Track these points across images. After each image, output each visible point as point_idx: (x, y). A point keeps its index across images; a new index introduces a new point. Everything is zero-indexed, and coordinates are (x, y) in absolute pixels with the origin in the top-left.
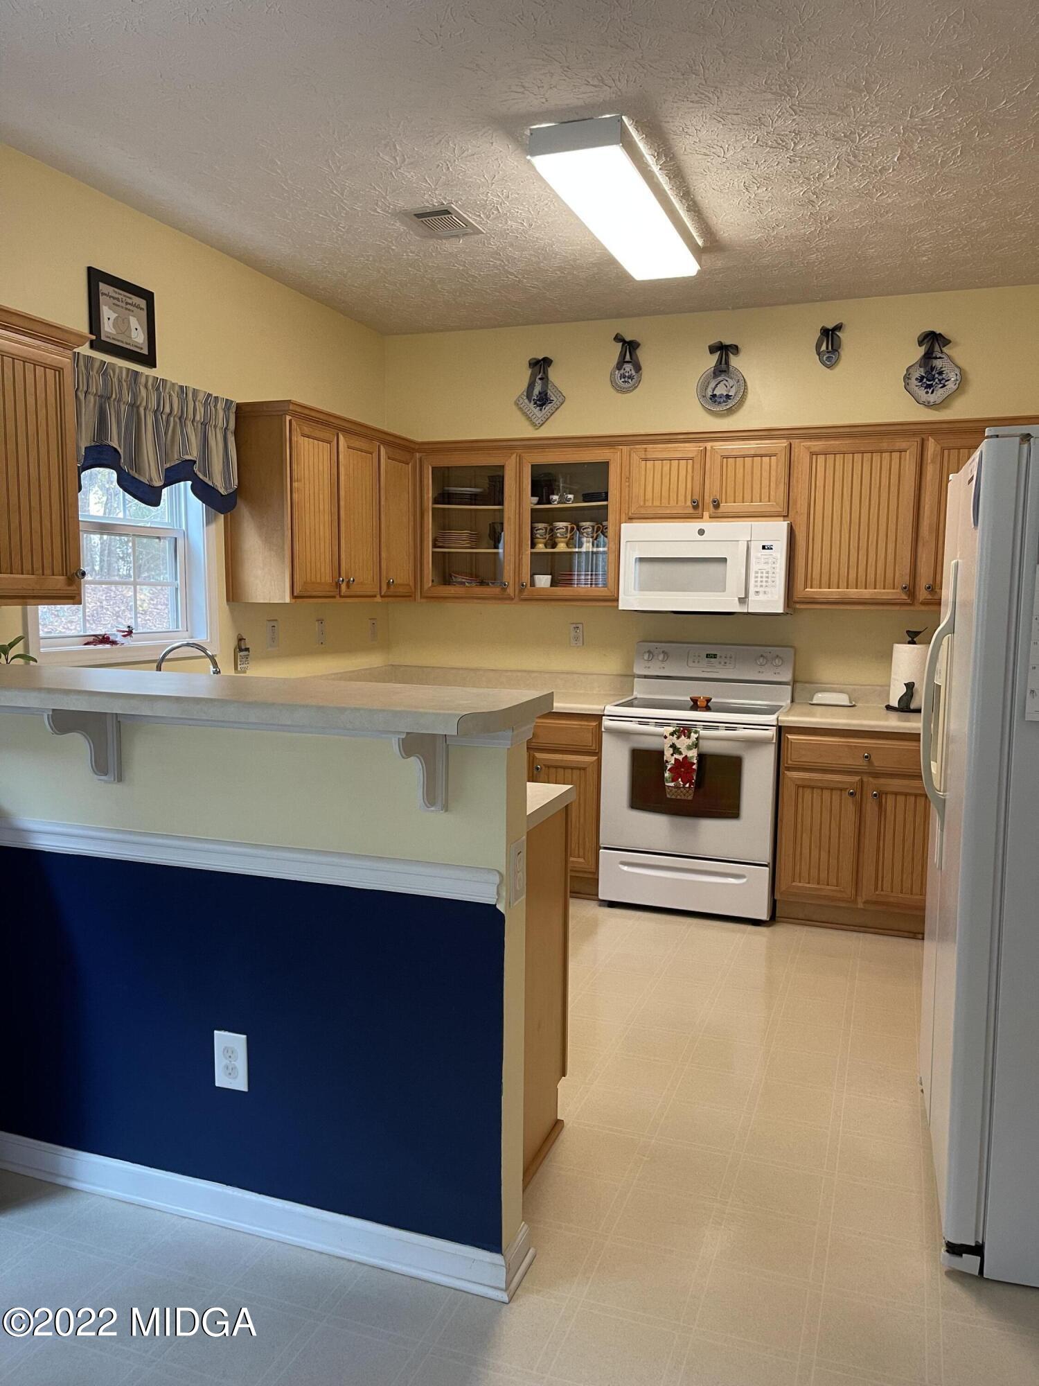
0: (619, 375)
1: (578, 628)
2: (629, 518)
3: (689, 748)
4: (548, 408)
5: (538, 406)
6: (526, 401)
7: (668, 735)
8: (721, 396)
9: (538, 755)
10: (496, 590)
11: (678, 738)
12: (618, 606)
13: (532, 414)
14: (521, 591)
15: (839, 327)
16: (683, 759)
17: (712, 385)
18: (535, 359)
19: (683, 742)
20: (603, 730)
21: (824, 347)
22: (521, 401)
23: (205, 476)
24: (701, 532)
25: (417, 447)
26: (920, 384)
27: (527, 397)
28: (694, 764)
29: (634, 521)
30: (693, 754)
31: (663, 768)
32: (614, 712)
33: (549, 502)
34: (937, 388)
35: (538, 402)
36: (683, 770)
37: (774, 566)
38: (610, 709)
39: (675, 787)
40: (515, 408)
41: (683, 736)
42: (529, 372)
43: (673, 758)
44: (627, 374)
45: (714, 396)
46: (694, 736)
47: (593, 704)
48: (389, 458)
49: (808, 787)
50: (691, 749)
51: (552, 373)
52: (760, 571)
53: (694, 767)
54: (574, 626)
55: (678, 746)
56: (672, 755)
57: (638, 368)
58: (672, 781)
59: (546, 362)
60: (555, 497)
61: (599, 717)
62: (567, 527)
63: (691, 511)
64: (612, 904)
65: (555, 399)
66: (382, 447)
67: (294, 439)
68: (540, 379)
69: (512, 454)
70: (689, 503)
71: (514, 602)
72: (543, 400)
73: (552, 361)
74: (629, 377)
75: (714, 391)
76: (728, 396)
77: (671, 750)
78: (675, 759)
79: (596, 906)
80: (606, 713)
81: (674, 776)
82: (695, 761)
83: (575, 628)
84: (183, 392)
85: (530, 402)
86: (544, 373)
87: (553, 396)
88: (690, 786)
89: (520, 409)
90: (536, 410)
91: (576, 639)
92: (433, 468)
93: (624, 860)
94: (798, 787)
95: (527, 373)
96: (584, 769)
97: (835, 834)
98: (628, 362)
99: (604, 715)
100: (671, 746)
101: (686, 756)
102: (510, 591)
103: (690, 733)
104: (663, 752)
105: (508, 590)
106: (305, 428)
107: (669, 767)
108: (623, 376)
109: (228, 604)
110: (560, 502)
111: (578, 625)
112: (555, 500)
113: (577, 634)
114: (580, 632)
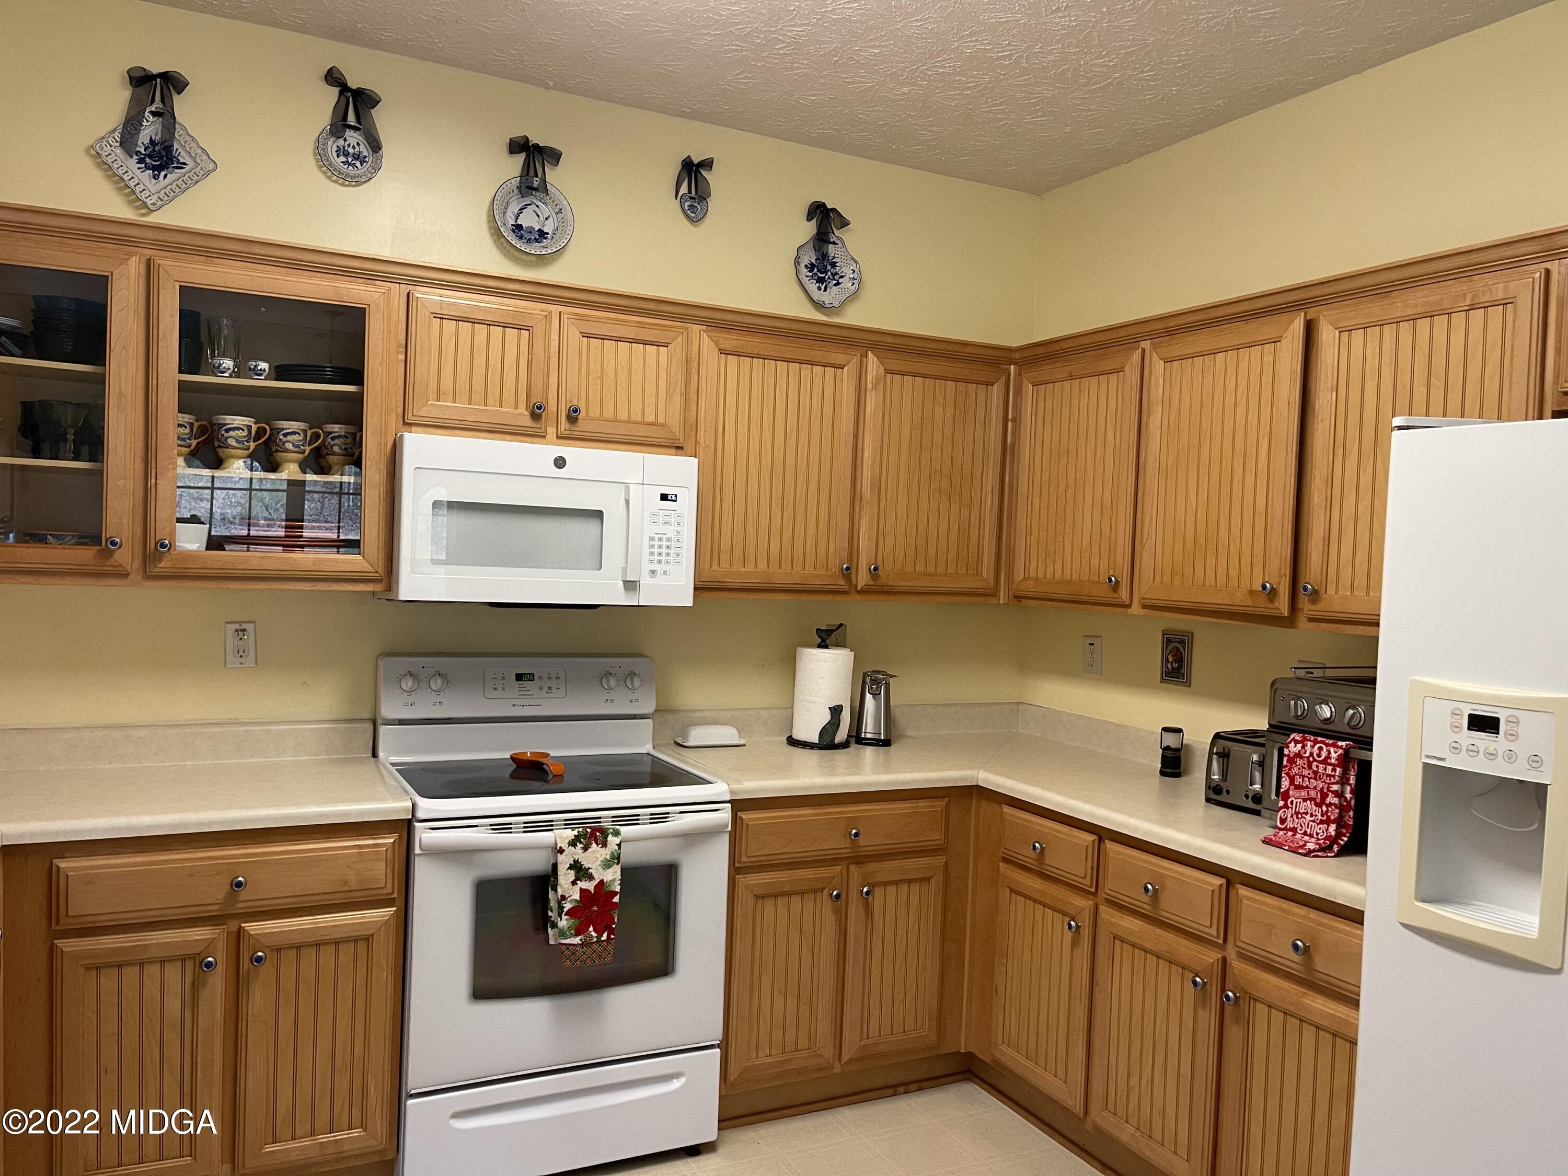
0: (335, 149)
1: (245, 630)
3: (607, 865)
4: (173, 176)
5: (148, 168)
6: (120, 152)
7: (564, 845)
8: (530, 230)
9: (256, 927)
10: (86, 555)
11: (585, 849)
12: (397, 592)
13: (134, 181)
15: (707, 164)
16: (596, 887)
17: (514, 207)
18: (141, 69)
19: (594, 857)
20: (417, 850)
21: (684, 189)
22: (108, 149)
24: (560, 462)
26: (811, 274)
27: (122, 145)
28: (615, 893)
29: (414, 429)
30: (613, 876)
31: (554, 912)
32: (452, 811)
33: (212, 371)
34: (830, 284)
35: (148, 160)
36: (595, 908)
37: (679, 528)
38: (430, 807)
39: (583, 944)
40: (91, 160)
41: (594, 845)
42: (127, 93)
43: (577, 889)
44: (351, 150)
45: (519, 227)
46: (613, 841)
49: (769, 896)
50: (609, 867)
51: (182, 105)
52: (657, 536)
53: (616, 899)
54: (237, 626)
55: (586, 865)
56: (574, 883)
57: (375, 146)
58: (577, 935)
59: (170, 82)
60: (226, 363)
61: (405, 826)
63: (527, 421)
65: (191, 163)
68: (154, 114)
70: (522, 410)
72: (161, 159)
73: (188, 83)
74: (357, 157)
75: (517, 218)
76: (542, 234)
77: (572, 875)
78: (581, 889)
80: (420, 815)
81: (581, 924)
82: (618, 889)
83: (236, 630)
85: (130, 155)
86: (163, 101)
88: (608, 936)
89: (105, 165)
90: (145, 176)
91: (241, 653)
94: (757, 897)
95: (120, 96)
96: (366, 940)
97: (806, 964)
98: (351, 127)
99: (417, 821)
100: (571, 867)
101: (602, 882)
102: (123, 557)
103: (606, 838)
105: (118, 556)
107: (568, 906)
108: (344, 153)
110: (236, 374)
111: (244, 626)
112: (229, 369)
113: (241, 643)
114: (249, 638)
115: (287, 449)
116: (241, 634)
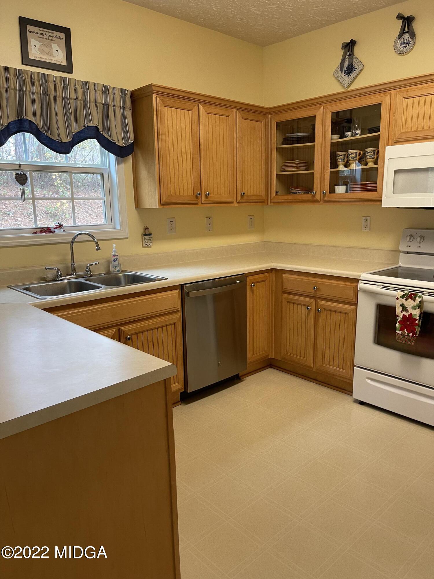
0: (400, 43)
1: (367, 219)
2: (395, 142)
4: (353, 75)
5: (346, 74)
6: (340, 72)
7: (400, 297)
9: (320, 302)
10: (309, 196)
11: (407, 300)
12: (381, 205)
13: (343, 80)
14: (324, 196)
16: (409, 315)
18: (345, 42)
19: (410, 304)
20: (359, 290)
22: (337, 73)
23: (109, 136)
25: (268, 111)
27: (340, 69)
28: (417, 320)
29: (398, 144)
30: (416, 312)
31: (395, 321)
32: (368, 278)
33: (345, 137)
35: (347, 72)
36: (408, 323)
38: (365, 276)
39: (402, 334)
40: (333, 78)
41: (410, 299)
42: (342, 52)
44: (405, 41)
46: (418, 299)
47: (355, 272)
48: (243, 119)
50: (415, 309)
51: (356, 50)
53: (417, 322)
54: (365, 218)
55: (406, 306)
56: (401, 312)
58: (401, 330)
59: (353, 43)
60: (349, 133)
61: (357, 281)
62: (356, 153)
64: (362, 403)
65: (357, 68)
66: (237, 112)
67: (159, 108)
68: (349, 55)
69: (320, 107)
71: (320, 203)
72: (350, 70)
73: (356, 42)
74: (407, 43)
77: (401, 308)
78: (403, 314)
79: (352, 402)
80: (361, 278)
81: (402, 327)
82: (418, 318)
84: (86, 85)
85: (342, 72)
86: (351, 51)
87: (356, 65)
88: (412, 335)
89: (336, 78)
90: (345, 77)
91: (366, 227)
92: (277, 123)
93: (368, 376)
95: (340, 53)
96: (348, 314)
98: (406, 32)
99: (360, 280)
100: (401, 305)
101: (411, 314)
102: (318, 197)
103: (416, 297)
104: (395, 308)
105: (316, 196)
106: (168, 102)
107: (399, 320)
108: (403, 43)
109: (136, 210)
110: (352, 136)
111: (367, 218)
112: (349, 135)
113: (366, 223)
114: (368, 221)
115: (368, 158)
116: (366, 220)
